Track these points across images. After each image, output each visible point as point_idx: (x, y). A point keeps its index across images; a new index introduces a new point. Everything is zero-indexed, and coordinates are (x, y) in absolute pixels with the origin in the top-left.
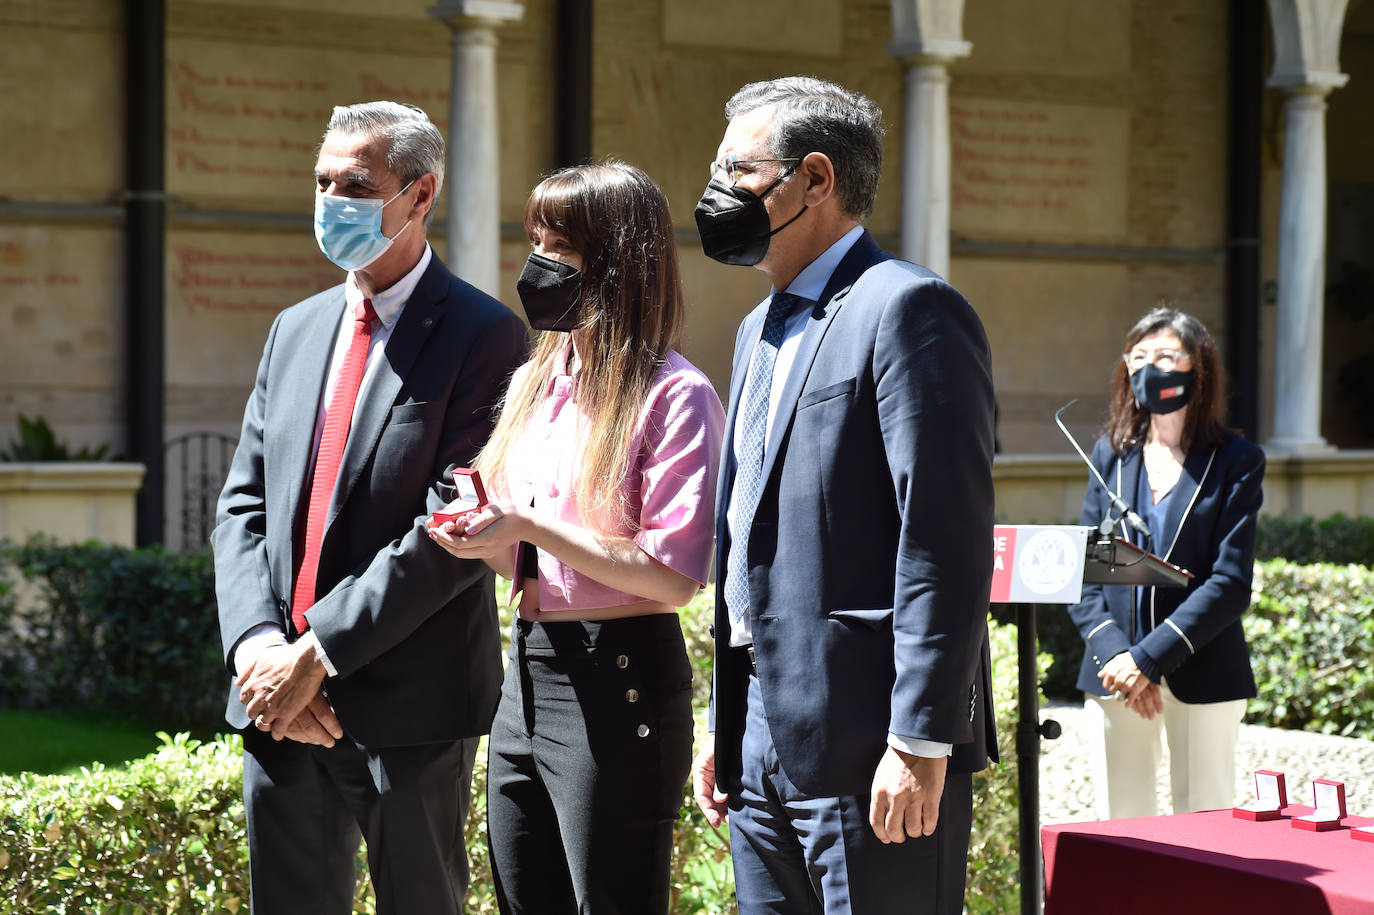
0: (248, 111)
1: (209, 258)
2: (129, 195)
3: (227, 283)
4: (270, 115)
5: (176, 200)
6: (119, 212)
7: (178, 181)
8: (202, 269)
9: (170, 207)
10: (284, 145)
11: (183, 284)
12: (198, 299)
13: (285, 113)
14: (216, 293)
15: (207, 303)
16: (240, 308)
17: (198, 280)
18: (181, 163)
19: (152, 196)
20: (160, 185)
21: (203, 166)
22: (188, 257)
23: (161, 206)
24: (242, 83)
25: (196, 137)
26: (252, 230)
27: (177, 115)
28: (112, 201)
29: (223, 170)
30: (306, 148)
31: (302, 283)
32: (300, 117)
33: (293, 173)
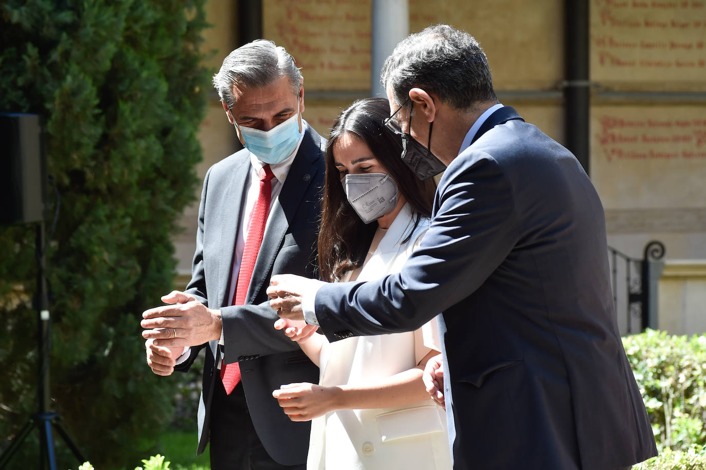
0: (647, 24)
1: (622, 123)
2: (565, 84)
3: (634, 139)
4: (664, 26)
5: (597, 85)
6: (559, 95)
7: (599, 72)
8: (616, 131)
9: (593, 90)
10: (673, 45)
11: (604, 141)
12: (613, 151)
13: (674, 24)
14: (626, 147)
15: (620, 154)
16: (644, 156)
17: (614, 138)
18: (602, 61)
19: (581, 83)
20: (586, 76)
21: (617, 62)
22: (607, 123)
23: (587, 90)
24: (644, 5)
25: (612, 43)
26: (651, 104)
27: (598, 28)
28: (555, 88)
29: (632, 64)
30: (689, 47)
31: (686, 139)
32: (684, 26)
33: (679, 64)
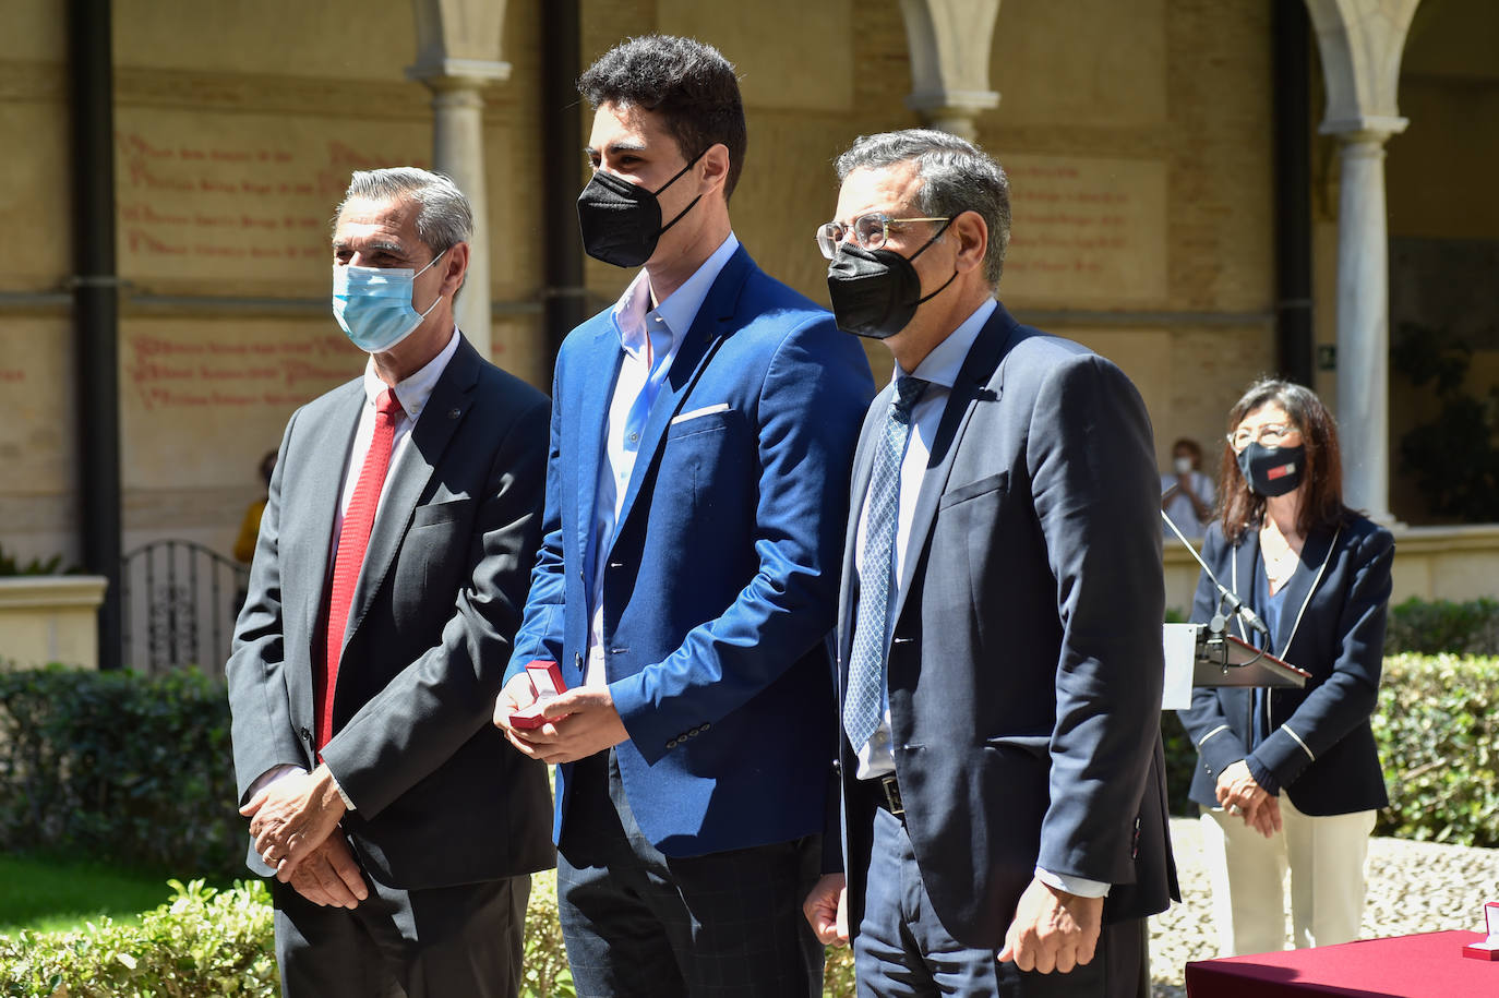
0: (206, 186)
1: (167, 348)
2: (77, 281)
3: (187, 374)
4: (230, 189)
5: (130, 285)
6: (67, 300)
7: (132, 264)
8: (160, 360)
9: (123, 294)
10: (247, 222)
11: (139, 377)
12: (155, 393)
13: (247, 187)
14: (175, 387)
15: (166, 397)
16: (202, 401)
17: (155, 372)
18: (134, 244)
19: (102, 281)
20: (111, 269)
21: (158, 248)
22: (144, 347)
23: (112, 292)
24: (199, 155)
25: (150, 215)
26: (213, 316)
27: (128, 192)
28: (59, 288)
29: (182, 251)
30: (270, 225)
31: (270, 373)
32: (263, 191)
33: (256, 253)
